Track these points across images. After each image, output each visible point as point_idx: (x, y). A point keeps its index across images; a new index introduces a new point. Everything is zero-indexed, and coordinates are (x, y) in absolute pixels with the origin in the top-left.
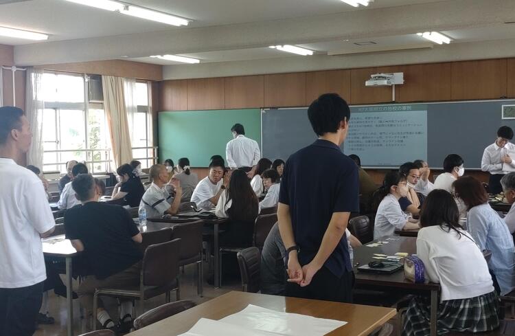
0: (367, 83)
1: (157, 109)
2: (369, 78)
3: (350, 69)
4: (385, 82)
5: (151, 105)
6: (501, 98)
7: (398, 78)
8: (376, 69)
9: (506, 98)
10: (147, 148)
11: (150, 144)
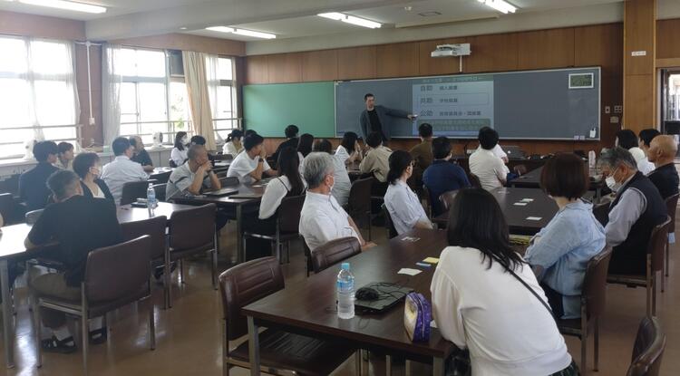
0: (433, 54)
1: (242, 83)
2: (434, 49)
3: (419, 41)
4: (450, 53)
5: (235, 79)
6: (568, 67)
7: (465, 49)
8: (443, 41)
9: (573, 67)
10: (232, 119)
11: (235, 116)
